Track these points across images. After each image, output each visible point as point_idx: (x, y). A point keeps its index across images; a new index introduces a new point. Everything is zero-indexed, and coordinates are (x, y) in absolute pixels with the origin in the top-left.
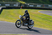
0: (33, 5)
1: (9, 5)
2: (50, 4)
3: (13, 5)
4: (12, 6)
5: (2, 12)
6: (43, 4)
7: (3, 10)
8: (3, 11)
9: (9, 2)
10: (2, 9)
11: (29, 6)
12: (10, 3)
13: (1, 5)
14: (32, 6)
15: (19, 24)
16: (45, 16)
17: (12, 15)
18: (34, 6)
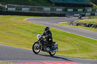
0: (14, 7)
2: (46, 6)
6: (34, 5)
11: (7, 9)
14: (13, 9)
15: (37, 49)
16: (37, 27)
18: (16, 9)
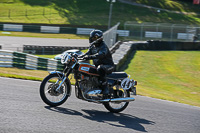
1: (160, 34)
3: (175, 36)
4: (171, 40)
5: (133, 61)
7: (138, 52)
8: (135, 56)
9: (158, 25)
10: (135, 48)
12: (165, 25)
13: (130, 34)
17: (169, 73)
